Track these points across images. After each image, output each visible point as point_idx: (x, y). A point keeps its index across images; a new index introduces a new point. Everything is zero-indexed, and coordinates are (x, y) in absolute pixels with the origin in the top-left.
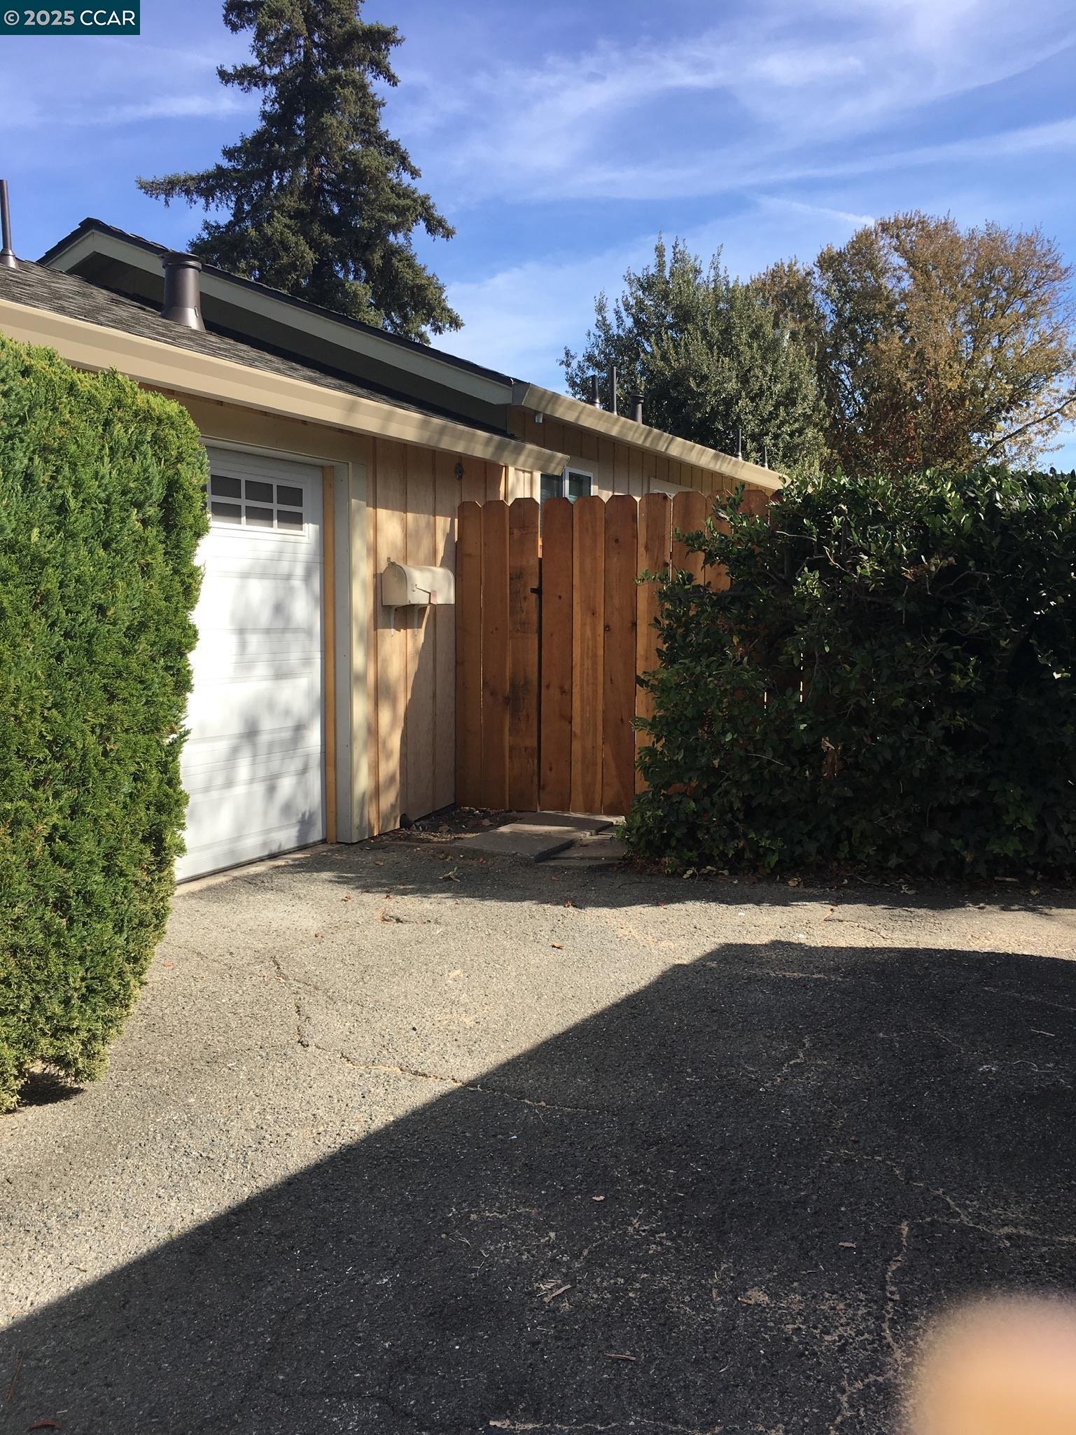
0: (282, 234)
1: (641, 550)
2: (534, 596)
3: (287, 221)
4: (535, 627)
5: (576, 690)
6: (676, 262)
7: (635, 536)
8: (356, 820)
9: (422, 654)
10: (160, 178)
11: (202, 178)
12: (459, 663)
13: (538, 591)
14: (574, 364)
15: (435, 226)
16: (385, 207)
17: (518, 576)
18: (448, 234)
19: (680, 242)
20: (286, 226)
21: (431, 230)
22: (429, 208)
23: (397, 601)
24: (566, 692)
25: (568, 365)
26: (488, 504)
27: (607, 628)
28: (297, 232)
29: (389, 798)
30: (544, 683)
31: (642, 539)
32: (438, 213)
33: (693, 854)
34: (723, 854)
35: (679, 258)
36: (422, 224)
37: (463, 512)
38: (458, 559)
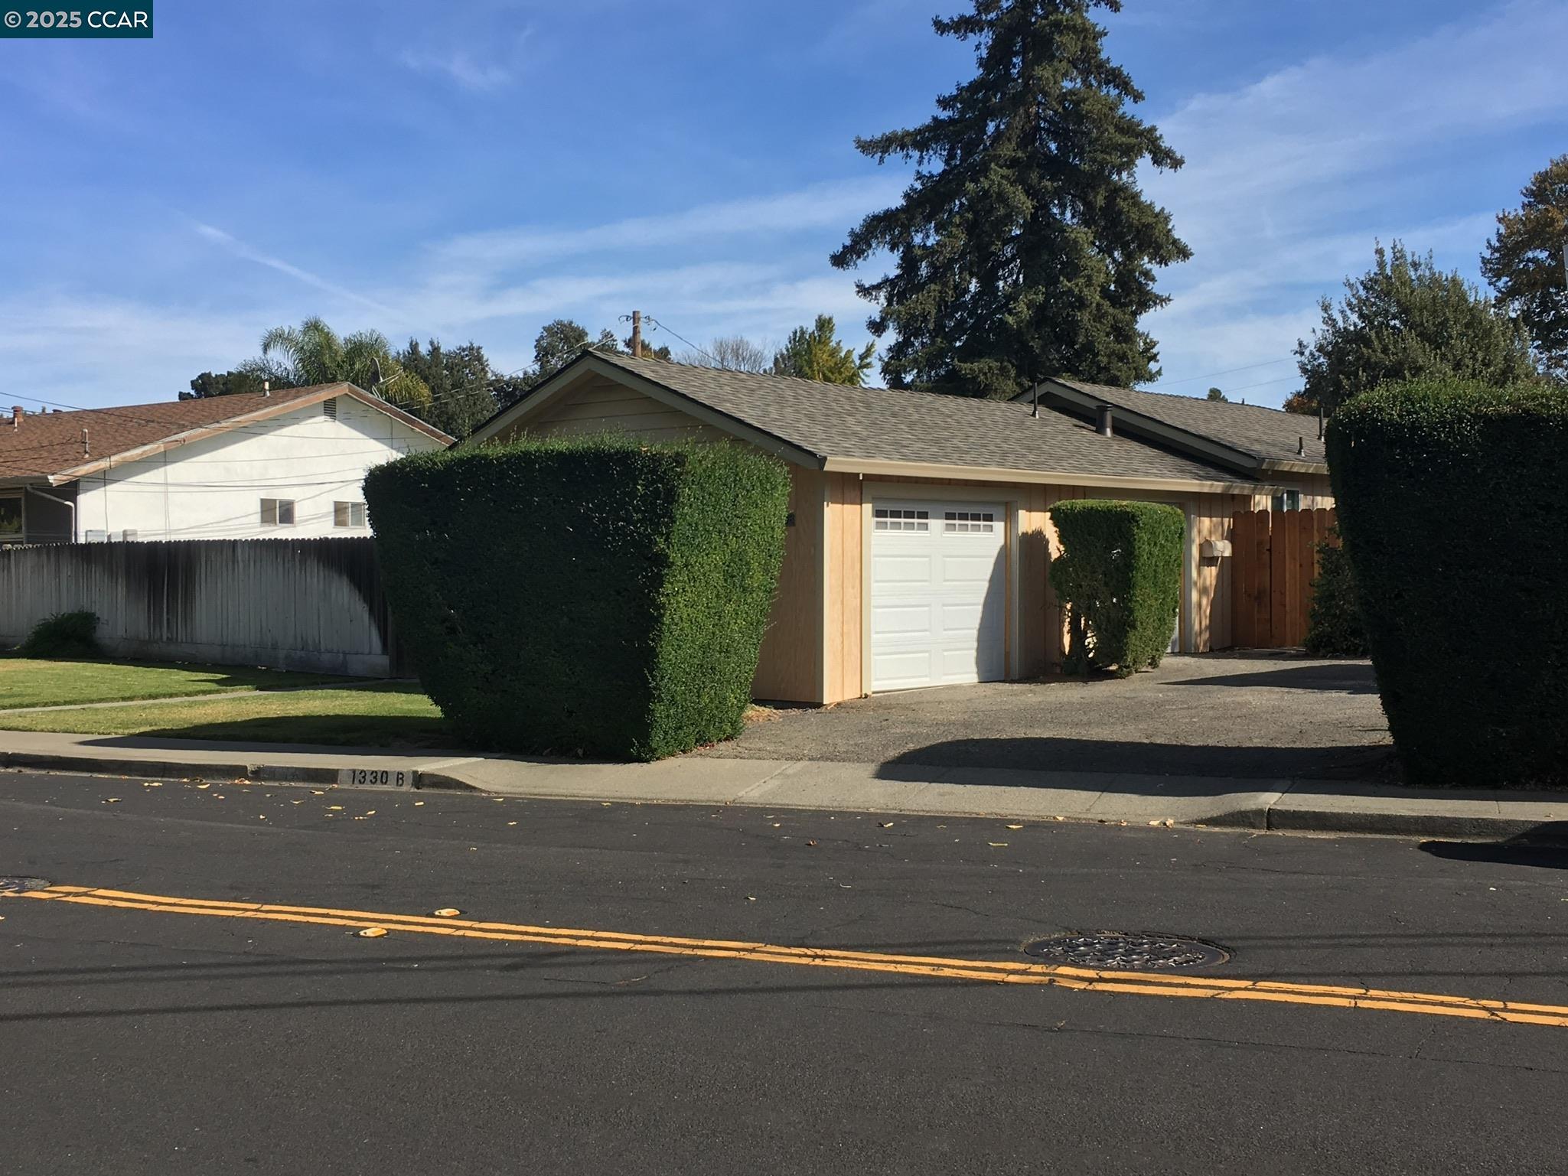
0: (1000, 185)
1: (1315, 532)
2: (1268, 552)
3: (1005, 171)
4: (1268, 565)
5: (1287, 593)
6: (1396, 260)
7: (1313, 526)
8: (1193, 641)
9: (1218, 575)
10: (878, 136)
11: (919, 132)
12: (1233, 583)
13: (1270, 550)
14: (1307, 353)
15: (1164, 157)
16: (1108, 146)
17: (1260, 543)
18: (1177, 163)
19: (1397, 242)
20: (1002, 177)
21: (1157, 161)
22: (1157, 139)
23: (1207, 554)
24: (1283, 594)
25: (1302, 354)
26: (1246, 513)
27: (1301, 566)
28: (1014, 181)
29: (1206, 636)
30: (1273, 589)
31: (1315, 527)
32: (1165, 144)
33: (1331, 649)
34: (1342, 648)
35: (1398, 256)
36: (1148, 156)
37: (1235, 516)
38: (1232, 536)
